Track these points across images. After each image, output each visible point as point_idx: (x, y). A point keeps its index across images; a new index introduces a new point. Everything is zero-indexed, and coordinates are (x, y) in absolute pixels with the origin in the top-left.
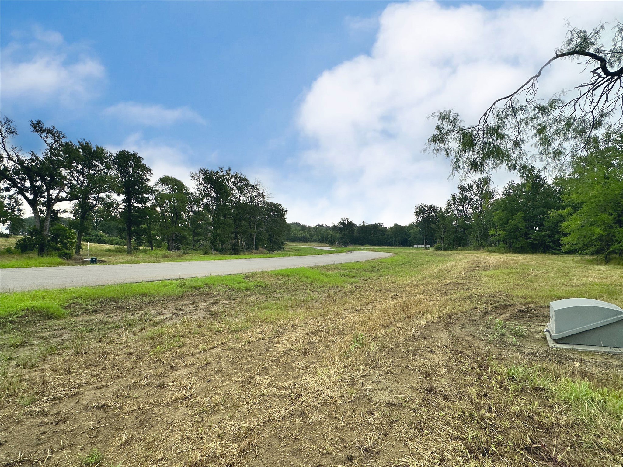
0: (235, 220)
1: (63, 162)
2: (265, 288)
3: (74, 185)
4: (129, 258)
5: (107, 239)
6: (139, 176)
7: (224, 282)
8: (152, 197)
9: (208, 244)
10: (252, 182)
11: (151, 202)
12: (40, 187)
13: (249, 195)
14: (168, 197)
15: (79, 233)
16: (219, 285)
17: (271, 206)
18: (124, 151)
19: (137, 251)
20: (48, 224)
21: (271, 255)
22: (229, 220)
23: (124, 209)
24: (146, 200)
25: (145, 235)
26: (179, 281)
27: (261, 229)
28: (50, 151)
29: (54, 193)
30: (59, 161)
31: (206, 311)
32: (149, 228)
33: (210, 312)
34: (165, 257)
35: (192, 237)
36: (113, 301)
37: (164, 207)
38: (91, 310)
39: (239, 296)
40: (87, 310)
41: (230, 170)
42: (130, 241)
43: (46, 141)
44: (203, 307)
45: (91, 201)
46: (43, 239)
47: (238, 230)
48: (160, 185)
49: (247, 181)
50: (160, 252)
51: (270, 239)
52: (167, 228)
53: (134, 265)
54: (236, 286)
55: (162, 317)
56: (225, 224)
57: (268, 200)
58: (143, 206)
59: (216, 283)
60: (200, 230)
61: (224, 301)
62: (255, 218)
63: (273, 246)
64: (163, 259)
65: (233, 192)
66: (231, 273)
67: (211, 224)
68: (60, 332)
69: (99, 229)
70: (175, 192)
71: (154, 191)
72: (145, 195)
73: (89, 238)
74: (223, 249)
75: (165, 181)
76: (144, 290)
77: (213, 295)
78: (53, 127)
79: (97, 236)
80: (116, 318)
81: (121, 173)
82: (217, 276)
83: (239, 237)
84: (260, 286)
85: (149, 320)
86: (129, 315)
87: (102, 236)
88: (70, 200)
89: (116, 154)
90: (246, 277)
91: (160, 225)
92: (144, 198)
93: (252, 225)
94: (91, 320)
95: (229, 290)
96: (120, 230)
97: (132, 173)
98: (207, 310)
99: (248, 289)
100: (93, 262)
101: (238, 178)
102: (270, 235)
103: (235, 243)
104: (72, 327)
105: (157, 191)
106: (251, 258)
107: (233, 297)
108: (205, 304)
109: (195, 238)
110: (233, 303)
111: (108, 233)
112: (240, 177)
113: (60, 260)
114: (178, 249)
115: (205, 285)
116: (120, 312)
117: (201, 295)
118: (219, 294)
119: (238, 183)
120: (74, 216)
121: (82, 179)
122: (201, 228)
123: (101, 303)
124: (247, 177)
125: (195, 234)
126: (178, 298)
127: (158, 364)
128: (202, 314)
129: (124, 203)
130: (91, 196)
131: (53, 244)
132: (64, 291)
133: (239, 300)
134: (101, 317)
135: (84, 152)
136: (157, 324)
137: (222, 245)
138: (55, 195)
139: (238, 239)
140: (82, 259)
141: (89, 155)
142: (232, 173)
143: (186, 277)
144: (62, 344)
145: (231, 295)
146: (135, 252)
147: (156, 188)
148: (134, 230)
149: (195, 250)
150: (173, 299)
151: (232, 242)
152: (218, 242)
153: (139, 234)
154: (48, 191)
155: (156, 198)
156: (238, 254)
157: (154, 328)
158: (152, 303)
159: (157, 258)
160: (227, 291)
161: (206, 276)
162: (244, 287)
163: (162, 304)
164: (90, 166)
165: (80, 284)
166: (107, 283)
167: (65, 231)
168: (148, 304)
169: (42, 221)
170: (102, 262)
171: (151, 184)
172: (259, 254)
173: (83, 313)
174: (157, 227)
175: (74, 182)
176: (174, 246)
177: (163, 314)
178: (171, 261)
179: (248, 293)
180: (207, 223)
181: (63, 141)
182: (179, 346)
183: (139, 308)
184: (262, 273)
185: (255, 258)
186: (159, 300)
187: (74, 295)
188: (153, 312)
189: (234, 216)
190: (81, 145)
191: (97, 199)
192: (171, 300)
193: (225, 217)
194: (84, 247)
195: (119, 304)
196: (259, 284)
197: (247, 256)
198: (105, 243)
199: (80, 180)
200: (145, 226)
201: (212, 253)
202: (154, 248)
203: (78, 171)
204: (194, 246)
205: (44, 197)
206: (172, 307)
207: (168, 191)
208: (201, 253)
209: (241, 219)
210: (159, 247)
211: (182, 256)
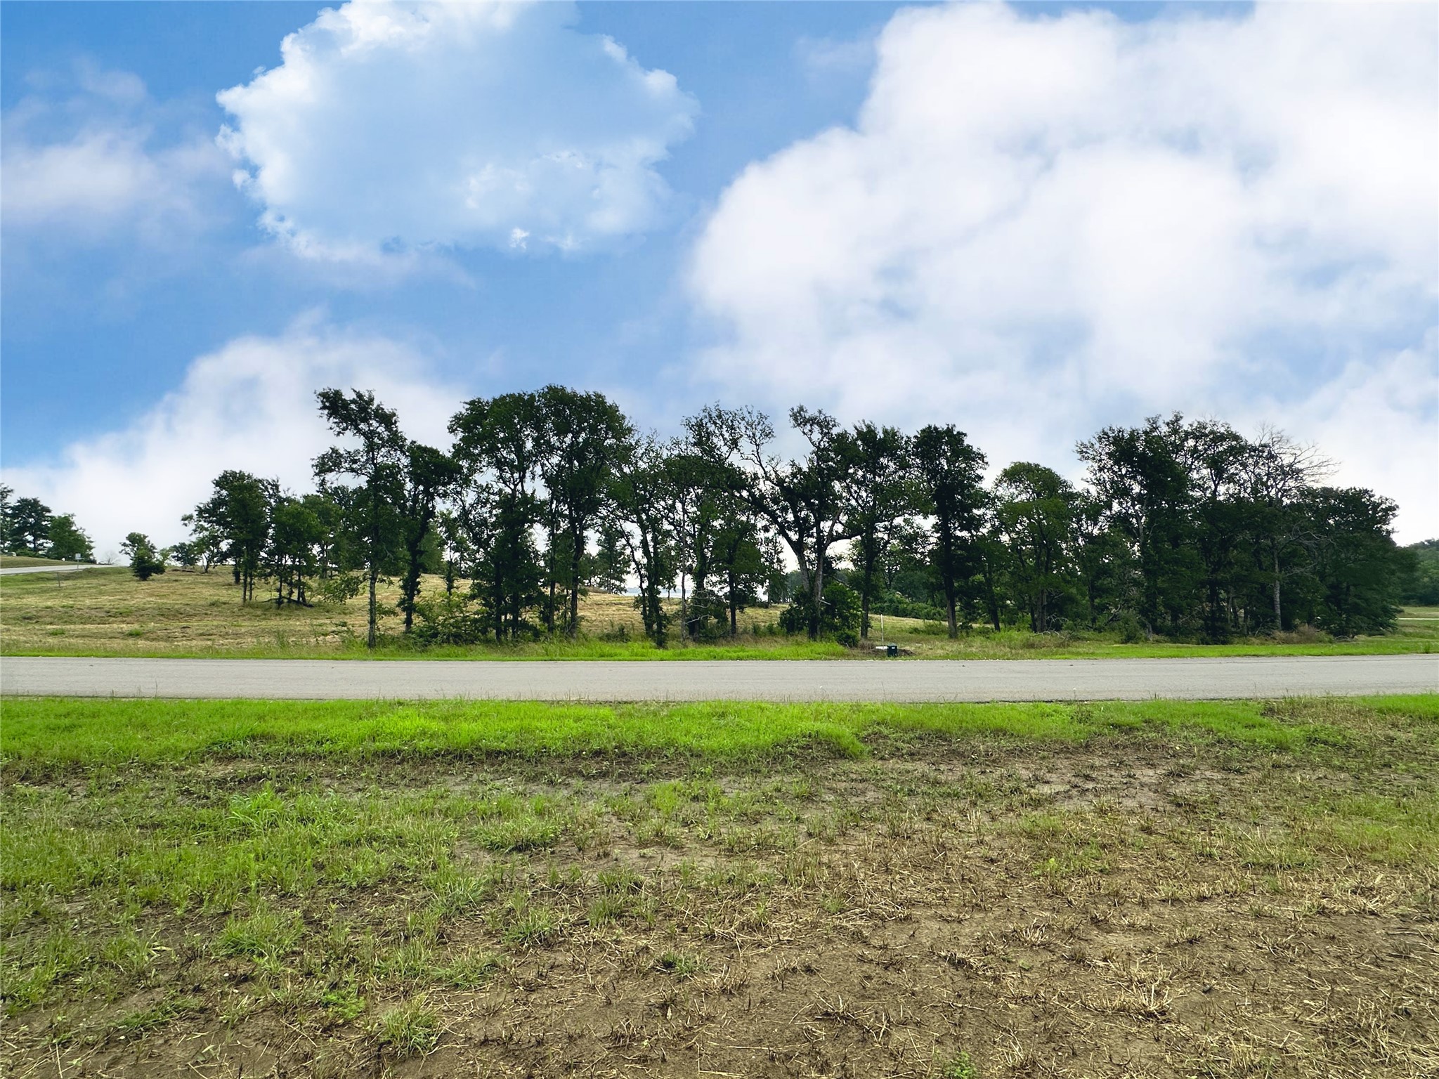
0: (1206, 550)
1: (836, 470)
2: (1346, 748)
3: (854, 508)
4: (953, 647)
5: (910, 607)
6: (960, 472)
7: (1200, 721)
8: (990, 513)
9: (1133, 616)
10: (1251, 437)
11: (988, 525)
12: (806, 519)
13: (1245, 477)
14: (1024, 509)
15: (864, 597)
16: (1184, 726)
17: (1327, 499)
18: (930, 427)
19: (967, 633)
20: (819, 582)
21: (1344, 647)
22: (1189, 549)
23: (937, 544)
24: (979, 522)
25: (982, 598)
26: (1075, 707)
27: (1297, 571)
28: (816, 454)
29: (826, 525)
30: (830, 468)
31: (1156, 791)
32: (989, 582)
33: (1168, 795)
34: (1030, 646)
35: (1087, 598)
36: (940, 737)
37: (1017, 533)
38: (904, 751)
39: (1255, 764)
40: (898, 749)
41: (1178, 419)
42: (954, 611)
43: (810, 439)
44: (1146, 780)
45: (880, 535)
46: (815, 610)
47: (1220, 576)
48: (1005, 485)
49: (1236, 438)
50: (1019, 635)
51: (1336, 598)
52: (1026, 580)
53: (968, 663)
54: (1241, 733)
55: (1046, 790)
56: (1176, 562)
57: (1317, 481)
58: (972, 536)
59: (1178, 721)
60: (1106, 582)
61: (1208, 773)
62: (1273, 540)
63: (1348, 621)
64: (1027, 652)
65: (1194, 475)
66: (1217, 696)
67: (1135, 565)
68: (861, 786)
69: (895, 588)
70: (1039, 495)
71: (994, 499)
72: (975, 511)
73: (878, 605)
74: (1177, 628)
75: (1015, 474)
76: (999, 722)
77: (1171, 752)
78: (820, 412)
79: (891, 601)
80: (951, 774)
81: (929, 472)
82: (1178, 701)
83: (1223, 595)
84: (1326, 743)
85: (1016, 790)
86: (976, 771)
87: (900, 602)
88: (850, 538)
89: (916, 437)
90: (1269, 711)
91: (1012, 574)
92: (973, 518)
93: (1262, 558)
94: (908, 772)
95: (1218, 742)
96: (932, 589)
97: (946, 468)
98: (1160, 789)
99: (1282, 748)
100: (892, 653)
101: (1207, 436)
102: (1331, 587)
103: (1212, 612)
104: (878, 781)
105: (1000, 499)
106: (1273, 655)
107: (1236, 765)
108: (1151, 772)
109: (1097, 601)
110: (1236, 781)
111: (910, 596)
112: (1212, 432)
113: (840, 648)
114: (1058, 628)
115: (1146, 722)
116: (955, 762)
117: (1138, 747)
118: (1189, 751)
119: (1206, 450)
120: (855, 565)
121: (864, 494)
122: (1111, 576)
123: (920, 738)
124: (1234, 430)
125: (1096, 591)
126: (1077, 748)
127: (1057, 902)
128: (1147, 798)
129: (937, 532)
130: (880, 525)
131: (827, 619)
132: (856, 708)
133: (1257, 775)
134: (921, 767)
135: (864, 444)
136: (1037, 803)
137: (1175, 618)
138: (827, 530)
139: (1219, 601)
140: (873, 647)
141: (872, 448)
142: (1185, 425)
143: (1090, 697)
144: (867, 810)
145: (1230, 759)
146: (964, 634)
147: (998, 494)
148: (959, 586)
149: (1099, 630)
150: (1066, 750)
151: (1203, 610)
152: (1162, 609)
153: (968, 594)
154: (817, 524)
155: (999, 515)
156: (1224, 643)
157: (1034, 813)
158: (1020, 753)
159: (1011, 648)
160: (1213, 745)
161: (1143, 700)
162: (1268, 740)
163: (1043, 758)
164: (875, 468)
165: (881, 697)
166: (924, 698)
167: (845, 593)
168: (1010, 753)
169: (812, 578)
170: (907, 654)
171: (987, 485)
172: (1299, 642)
173: (892, 755)
174: (1006, 578)
175: (853, 502)
176: (1048, 622)
177: (1047, 782)
178: (1045, 656)
179: (1286, 759)
180: (1127, 562)
181: (835, 431)
182: (1101, 871)
183: (994, 761)
184: (1328, 703)
185: (1290, 655)
186: (1036, 749)
187: (874, 717)
188: (1025, 774)
189: (1202, 540)
190: (860, 433)
191: (891, 530)
192: (1061, 751)
193: (1175, 544)
194: (873, 623)
195: (954, 746)
196: (1322, 735)
197: (1262, 650)
198: (906, 616)
199: (861, 497)
200: (980, 577)
201: (1147, 639)
202: (1001, 625)
203: (857, 482)
204: (1094, 620)
205: (812, 536)
206: (1065, 767)
207: (1024, 497)
208: (1117, 639)
209: (1225, 545)
210: (1011, 622)
211: (1068, 645)
